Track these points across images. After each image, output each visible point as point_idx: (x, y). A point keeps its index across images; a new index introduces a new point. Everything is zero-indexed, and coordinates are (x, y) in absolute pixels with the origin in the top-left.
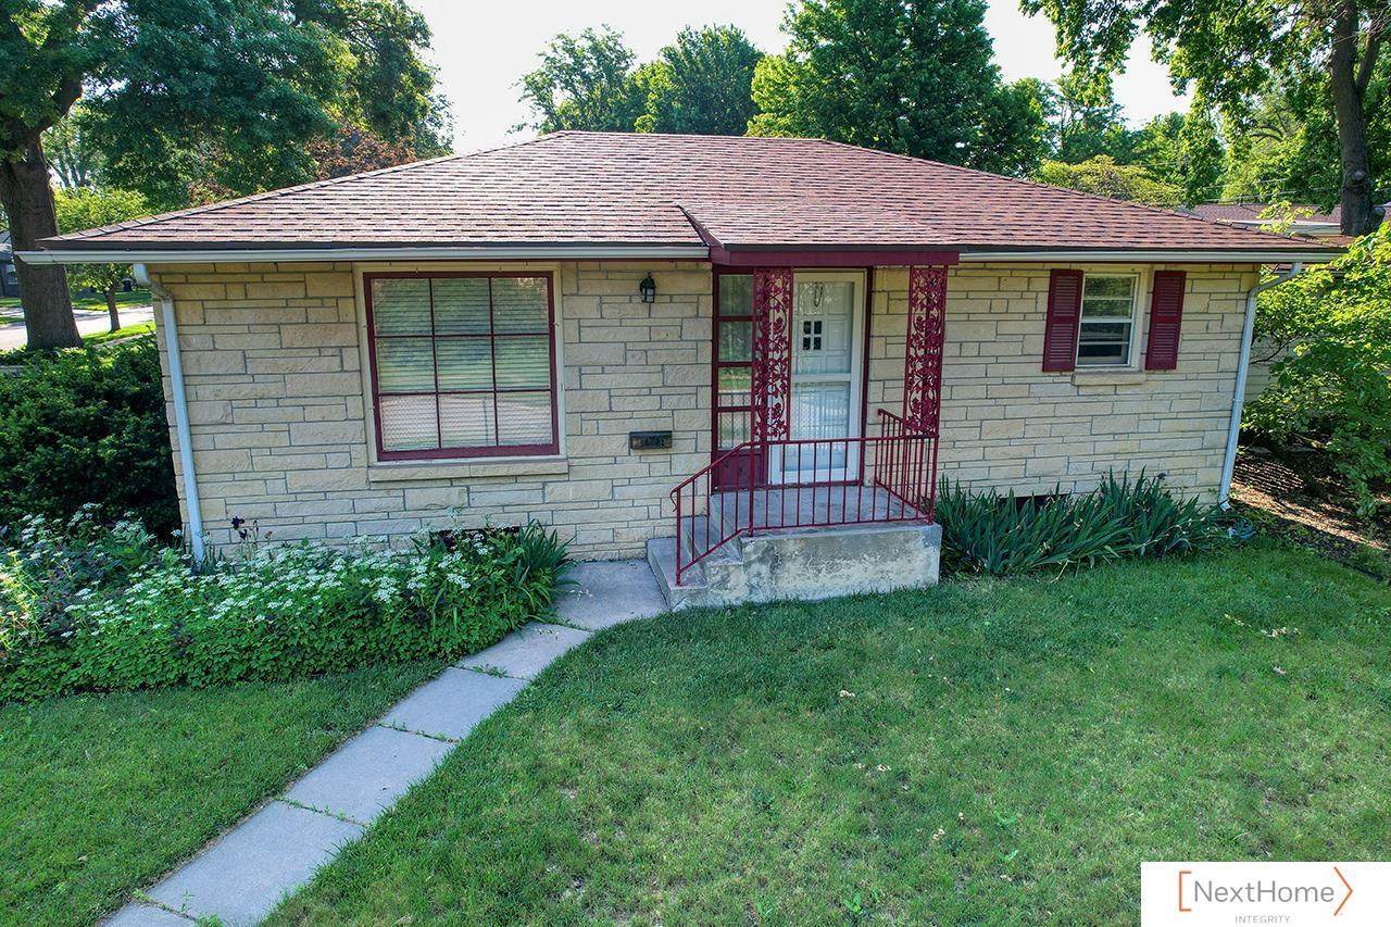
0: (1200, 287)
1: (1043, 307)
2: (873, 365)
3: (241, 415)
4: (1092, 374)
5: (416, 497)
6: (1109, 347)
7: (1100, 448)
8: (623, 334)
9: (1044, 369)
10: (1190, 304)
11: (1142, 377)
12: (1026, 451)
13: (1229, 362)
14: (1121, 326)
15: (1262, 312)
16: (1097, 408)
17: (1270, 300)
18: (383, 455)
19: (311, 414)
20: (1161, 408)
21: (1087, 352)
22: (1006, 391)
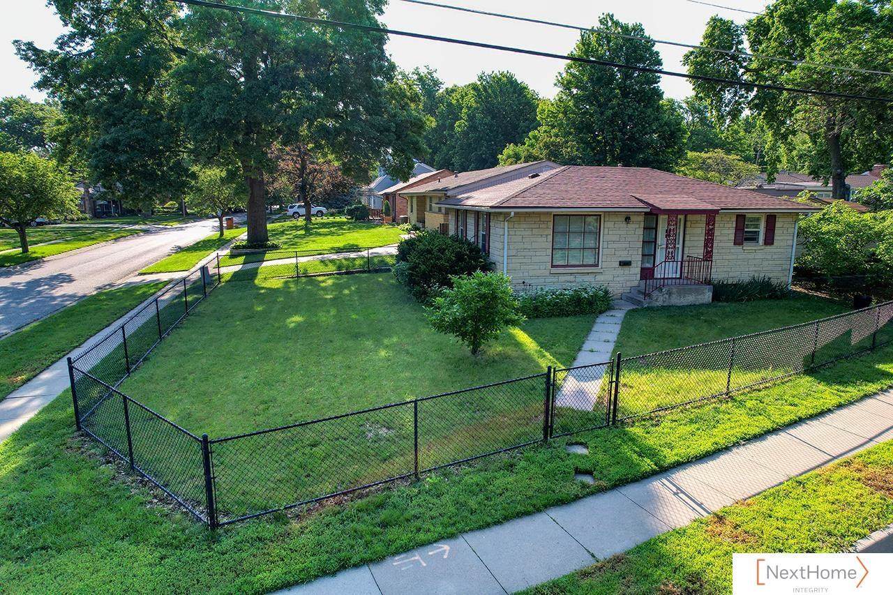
0: (780, 220)
1: (735, 226)
2: (686, 242)
3: (519, 254)
4: (748, 246)
5: (562, 278)
6: (753, 238)
7: (751, 269)
8: (620, 232)
9: (734, 244)
10: (778, 225)
11: (763, 247)
12: (729, 270)
13: (790, 243)
14: (756, 232)
15: (800, 228)
16: (750, 256)
17: (802, 224)
18: (553, 266)
19: (538, 254)
20: (769, 257)
21: (747, 239)
22: (723, 251)
